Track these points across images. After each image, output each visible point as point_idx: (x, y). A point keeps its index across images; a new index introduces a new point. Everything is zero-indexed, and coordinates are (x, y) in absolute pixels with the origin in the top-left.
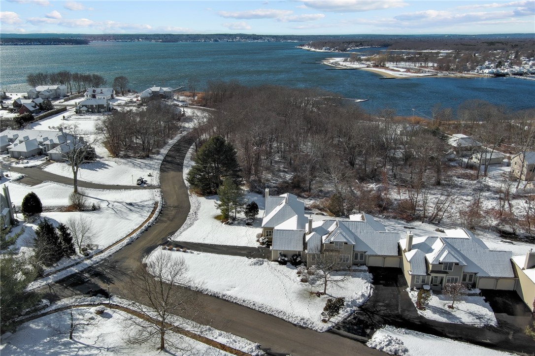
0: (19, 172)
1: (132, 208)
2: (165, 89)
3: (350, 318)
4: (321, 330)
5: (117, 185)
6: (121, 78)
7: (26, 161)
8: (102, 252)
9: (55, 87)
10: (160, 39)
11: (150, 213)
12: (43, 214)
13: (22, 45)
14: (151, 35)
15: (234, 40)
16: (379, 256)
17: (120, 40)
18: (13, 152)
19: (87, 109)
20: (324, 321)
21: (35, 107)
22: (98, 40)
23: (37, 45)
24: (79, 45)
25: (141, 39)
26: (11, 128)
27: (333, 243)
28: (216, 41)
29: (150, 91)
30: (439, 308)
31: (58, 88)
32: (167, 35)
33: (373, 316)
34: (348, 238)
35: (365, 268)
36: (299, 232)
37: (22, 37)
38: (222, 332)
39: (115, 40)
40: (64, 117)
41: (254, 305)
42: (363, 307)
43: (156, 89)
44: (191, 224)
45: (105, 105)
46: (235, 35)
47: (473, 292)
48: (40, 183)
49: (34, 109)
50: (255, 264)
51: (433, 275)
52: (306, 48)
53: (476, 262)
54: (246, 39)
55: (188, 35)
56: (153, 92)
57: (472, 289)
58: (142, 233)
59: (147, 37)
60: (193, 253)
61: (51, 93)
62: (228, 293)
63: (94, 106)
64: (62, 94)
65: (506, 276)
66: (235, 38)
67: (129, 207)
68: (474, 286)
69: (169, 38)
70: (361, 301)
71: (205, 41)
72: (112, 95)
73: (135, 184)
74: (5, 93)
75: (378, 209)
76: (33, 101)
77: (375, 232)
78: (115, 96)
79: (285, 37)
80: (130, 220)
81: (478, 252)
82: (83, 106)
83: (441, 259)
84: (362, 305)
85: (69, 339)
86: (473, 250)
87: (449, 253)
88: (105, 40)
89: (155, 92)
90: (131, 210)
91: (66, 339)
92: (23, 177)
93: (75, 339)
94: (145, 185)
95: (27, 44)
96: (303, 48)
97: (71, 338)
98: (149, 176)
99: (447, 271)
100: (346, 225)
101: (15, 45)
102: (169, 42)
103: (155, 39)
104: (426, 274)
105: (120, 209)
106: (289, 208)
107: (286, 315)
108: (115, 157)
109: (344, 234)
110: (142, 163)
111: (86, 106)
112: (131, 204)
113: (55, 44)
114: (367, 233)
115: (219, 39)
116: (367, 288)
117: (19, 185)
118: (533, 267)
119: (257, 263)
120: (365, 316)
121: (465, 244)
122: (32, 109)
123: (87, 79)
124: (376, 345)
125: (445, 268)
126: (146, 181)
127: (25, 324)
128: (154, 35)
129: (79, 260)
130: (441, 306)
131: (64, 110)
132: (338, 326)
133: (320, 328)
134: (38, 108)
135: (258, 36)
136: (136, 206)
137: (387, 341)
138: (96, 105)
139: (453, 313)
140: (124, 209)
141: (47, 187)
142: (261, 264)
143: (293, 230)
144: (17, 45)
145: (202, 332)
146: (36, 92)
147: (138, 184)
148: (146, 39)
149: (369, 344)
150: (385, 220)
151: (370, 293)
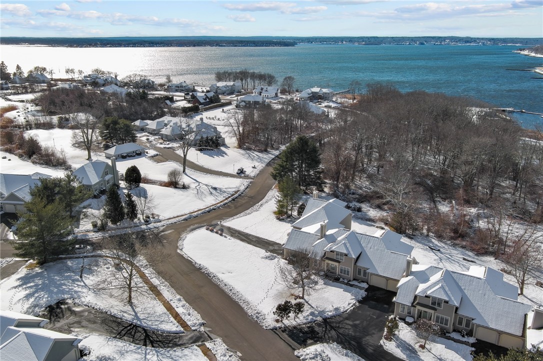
0: (157, 151)
1: (213, 192)
2: (325, 90)
3: (304, 326)
4: (266, 327)
5: (221, 172)
6: (290, 78)
7: (168, 143)
8: (160, 221)
9: (232, 83)
10: (363, 41)
11: (225, 198)
12: (141, 185)
13: (240, 46)
14: (355, 38)
15: (443, 43)
16: (381, 276)
17: (325, 43)
18: (162, 134)
19: (245, 104)
20: (277, 321)
21: (205, 99)
22: (305, 42)
23: (252, 46)
24: (286, 47)
25: (345, 41)
26: (170, 115)
27: (334, 252)
28: (422, 44)
29: (310, 92)
30: (408, 344)
31: (234, 85)
32: (371, 37)
33: (329, 331)
34: (350, 250)
35: (365, 285)
36: (315, 236)
37: (241, 39)
38: (187, 304)
39: (321, 42)
40: (223, 110)
41: (231, 290)
42: (328, 320)
43: (316, 90)
44: (249, 214)
45: (261, 102)
46: (445, 37)
47: (465, 339)
48: (165, 161)
49: (204, 101)
50: (266, 258)
51: (418, 307)
52: (526, 52)
53: (478, 308)
54: (457, 42)
55: (393, 38)
56: (312, 92)
57: (466, 337)
58: (202, 213)
59: (351, 40)
60: (227, 237)
61: (228, 88)
62: (220, 276)
63: (252, 102)
64: (236, 90)
65: (510, 332)
66: (444, 41)
67: (212, 190)
68: (470, 334)
69: (373, 40)
70: (330, 314)
71: (410, 44)
72: (276, 94)
73: (235, 172)
74: (194, 86)
75: (452, 234)
76: (205, 95)
77: (386, 250)
78: (279, 94)
79: (505, 40)
80: (204, 201)
81: (486, 297)
82: (242, 101)
83: (429, 293)
84: (329, 318)
85: (79, 278)
86: (480, 292)
87: (442, 287)
88: (312, 43)
89: (316, 93)
90: (211, 193)
91: (77, 277)
92: (157, 155)
93: (84, 279)
94: (243, 175)
95: (244, 46)
96: (522, 52)
97: (81, 277)
98: (253, 168)
99: (436, 307)
100: (358, 238)
101: (235, 46)
102: (372, 44)
103: (358, 42)
104: (410, 305)
105: (203, 191)
106: (323, 212)
107: (249, 306)
108: (239, 148)
109: (348, 245)
110: (257, 155)
111: (244, 101)
112: (215, 189)
113: (266, 46)
114: (378, 250)
115: (425, 42)
116: (349, 304)
117: (150, 161)
118: (540, 328)
119: (269, 257)
120: (321, 329)
121: (474, 283)
122: (202, 101)
123: (261, 77)
124: (302, 355)
125: (434, 303)
126: (245, 171)
127: (65, 261)
128: (358, 37)
129: (139, 224)
130: (412, 343)
131: (229, 104)
132: (285, 330)
133: (267, 325)
134: (208, 100)
135: (472, 39)
136: (218, 191)
137: (313, 354)
138: (253, 102)
139: (419, 353)
140: (206, 192)
141: (168, 165)
142: (271, 259)
143: (309, 233)
144: (236, 46)
145: (171, 300)
146: (216, 87)
147: (238, 173)
148: (349, 41)
149: (296, 353)
150: (450, 248)
151: (348, 310)
